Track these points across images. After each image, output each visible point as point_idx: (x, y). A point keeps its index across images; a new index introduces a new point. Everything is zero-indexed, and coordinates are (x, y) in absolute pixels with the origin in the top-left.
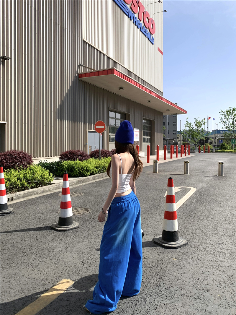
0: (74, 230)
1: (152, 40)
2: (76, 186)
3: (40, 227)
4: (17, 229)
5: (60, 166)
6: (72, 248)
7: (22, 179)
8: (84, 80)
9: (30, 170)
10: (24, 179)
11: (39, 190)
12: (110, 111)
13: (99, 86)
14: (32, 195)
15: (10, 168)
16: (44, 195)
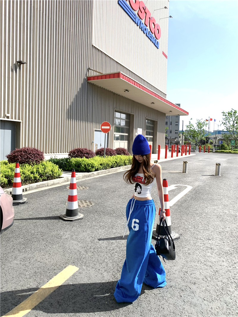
0: (79, 220)
1: (157, 44)
2: (83, 180)
3: (50, 217)
4: (31, 218)
5: (69, 162)
6: (77, 237)
7: (34, 173)
8: (92, 83)
9: (42, 165)
10: (36, 173)
11: (50, 183)
12: (116, 111)
13: (106, 88)
14: (44, 187)
15: (25, 163)
16: (54, 188)
